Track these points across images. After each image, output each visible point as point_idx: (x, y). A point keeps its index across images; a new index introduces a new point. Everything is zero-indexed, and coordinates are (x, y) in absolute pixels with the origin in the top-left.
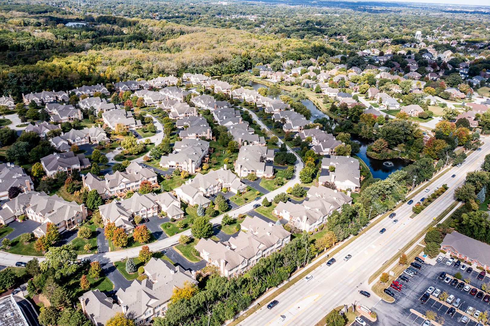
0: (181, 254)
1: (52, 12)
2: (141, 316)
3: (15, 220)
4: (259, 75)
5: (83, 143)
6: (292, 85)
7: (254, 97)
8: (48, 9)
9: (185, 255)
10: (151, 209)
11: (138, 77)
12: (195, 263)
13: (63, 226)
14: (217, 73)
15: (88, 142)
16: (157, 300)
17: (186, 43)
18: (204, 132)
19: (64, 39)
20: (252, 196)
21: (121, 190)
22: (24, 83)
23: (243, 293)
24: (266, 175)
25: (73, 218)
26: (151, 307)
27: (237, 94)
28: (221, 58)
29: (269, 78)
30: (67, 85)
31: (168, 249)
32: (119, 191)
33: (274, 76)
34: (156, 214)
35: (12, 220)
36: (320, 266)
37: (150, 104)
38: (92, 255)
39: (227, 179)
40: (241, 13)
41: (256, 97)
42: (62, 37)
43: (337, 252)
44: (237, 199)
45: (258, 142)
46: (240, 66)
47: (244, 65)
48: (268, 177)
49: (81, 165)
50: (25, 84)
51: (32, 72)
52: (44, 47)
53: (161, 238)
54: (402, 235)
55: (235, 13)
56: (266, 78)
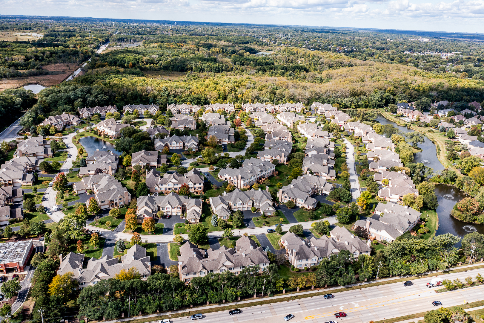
0: (169, 250)
1: (253, 43)
2: (89, 282)
3: (85, 193)
4: (396, 113)
5: (178, 148)
6: (426, 126)
7: (364, 132)
8: (249, 41)
9: (171, 252)
10: (176, 209)
11: (268, 101)
12: (172, 261)
13: (107, 204)
14: (351, 106)
15: (182, 148)
16: (107, 275)
17: (339, 74)
18: (279, 156)
19: (240, 65)
20: (277, 221)
21: (169, 189)
22: (172, 95)
23: (177, 296)
24: (305, 206)
25: (116, 200)
26: (100, 279)
27: (350, 128)
28: (359, 91)
29: (405, 117)
30: (204, 101)
31: (163, 243)
32: (168, 190)
33: (410, 116)
34: (180, 214)
35: (84, 191)
36: (279, 303)
37: (259, 125)
38: (109, 231)
39: (259, 199)
40: (437, 50)
41: (365, 133)
42: (240, 63)
43: (310, 297)
44: (260, 220)
45: (326, 175)
46: (379, 102)
47: (384, 101)
48: (308, 208)
49: (158, 163)
50: (173, 97)
51: (181, 88)
52: (219, 70)
53: (167, 233)
54: (404, 306)
55: (430, 50)
56: (402, 116)
